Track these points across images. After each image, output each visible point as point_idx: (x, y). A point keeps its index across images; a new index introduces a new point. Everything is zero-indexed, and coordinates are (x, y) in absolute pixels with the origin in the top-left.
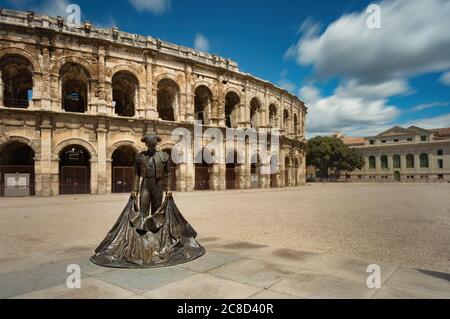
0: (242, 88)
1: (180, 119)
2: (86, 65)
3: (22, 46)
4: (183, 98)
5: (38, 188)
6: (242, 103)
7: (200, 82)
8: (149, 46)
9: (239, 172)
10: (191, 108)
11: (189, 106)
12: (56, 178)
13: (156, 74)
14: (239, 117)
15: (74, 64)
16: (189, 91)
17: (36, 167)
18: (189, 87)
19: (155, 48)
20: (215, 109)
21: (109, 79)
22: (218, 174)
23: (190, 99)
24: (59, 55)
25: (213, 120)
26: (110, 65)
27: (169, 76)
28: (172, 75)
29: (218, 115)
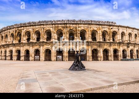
0: (118, 29)
1: (98, 40)
2: (74, 29)
3: (61, 27)
4: (99, 35)
5: (64, 59)
6: (118, 34)
7: (104, 29)
8: (89, 22)
9: (118, 55)
10: (101, 37)
11: (100, 36)
12: (68, 57)
13: (91, 29)
14: (117, 38)
15: (71, 30)
16: (100, 32)
17: (64, 54)
18: (100, 31)
19: (90, 23)
20: (109, 37)
21: (79, 32)
22: (111, 56)
23: (101, 35)
24: (68, 28)
25: (108, 40)
26: (79, 29)
27: (94, 29)
28: (95, 29)
29: (110, 38)
